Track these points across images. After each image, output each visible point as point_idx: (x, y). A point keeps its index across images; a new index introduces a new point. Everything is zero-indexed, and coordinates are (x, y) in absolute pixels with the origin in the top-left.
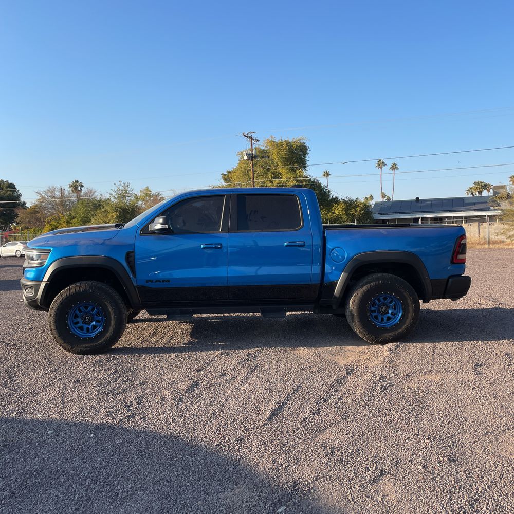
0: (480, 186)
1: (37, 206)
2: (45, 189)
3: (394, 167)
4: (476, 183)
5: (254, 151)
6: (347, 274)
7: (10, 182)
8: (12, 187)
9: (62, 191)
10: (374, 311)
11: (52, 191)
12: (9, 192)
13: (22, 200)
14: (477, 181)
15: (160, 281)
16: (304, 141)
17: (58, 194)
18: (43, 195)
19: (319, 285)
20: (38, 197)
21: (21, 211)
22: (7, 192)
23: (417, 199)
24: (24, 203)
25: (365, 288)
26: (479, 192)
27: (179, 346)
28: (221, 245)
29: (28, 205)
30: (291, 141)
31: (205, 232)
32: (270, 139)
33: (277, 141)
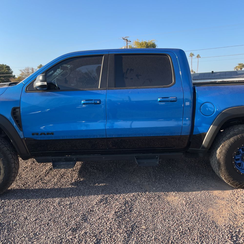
0: (241, 66)
1: (20, 77)
2: (24, 69)
3: (198, 56)
4: (240, 64)
5: (128, 47)
6: (216, 127)
7: (7, 65)
8: (8, 68)
9: (33, 69)
10: (238, 160)
11: (28, 69)
12: (6, 70)
13: (13, 74)
14: (240, 63)
15: (44, 134)
16: (154, 42)
17: (30, 71)
18: (23, 71)
19: (188, 136)
20: (21, 73)
21: (12, 80)
22: (5, 70)
23: (213, 72)
24: (14, 76)
25: (232, 139)
26: (240, 69)
27: (67, 187)
28: (100, 100)
29: (16, 77)
30: (147, 42)
31: (85, 89)
32: (137, 41)
33: (140, 42)
